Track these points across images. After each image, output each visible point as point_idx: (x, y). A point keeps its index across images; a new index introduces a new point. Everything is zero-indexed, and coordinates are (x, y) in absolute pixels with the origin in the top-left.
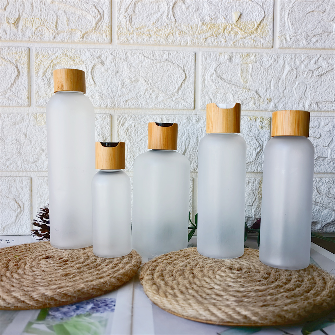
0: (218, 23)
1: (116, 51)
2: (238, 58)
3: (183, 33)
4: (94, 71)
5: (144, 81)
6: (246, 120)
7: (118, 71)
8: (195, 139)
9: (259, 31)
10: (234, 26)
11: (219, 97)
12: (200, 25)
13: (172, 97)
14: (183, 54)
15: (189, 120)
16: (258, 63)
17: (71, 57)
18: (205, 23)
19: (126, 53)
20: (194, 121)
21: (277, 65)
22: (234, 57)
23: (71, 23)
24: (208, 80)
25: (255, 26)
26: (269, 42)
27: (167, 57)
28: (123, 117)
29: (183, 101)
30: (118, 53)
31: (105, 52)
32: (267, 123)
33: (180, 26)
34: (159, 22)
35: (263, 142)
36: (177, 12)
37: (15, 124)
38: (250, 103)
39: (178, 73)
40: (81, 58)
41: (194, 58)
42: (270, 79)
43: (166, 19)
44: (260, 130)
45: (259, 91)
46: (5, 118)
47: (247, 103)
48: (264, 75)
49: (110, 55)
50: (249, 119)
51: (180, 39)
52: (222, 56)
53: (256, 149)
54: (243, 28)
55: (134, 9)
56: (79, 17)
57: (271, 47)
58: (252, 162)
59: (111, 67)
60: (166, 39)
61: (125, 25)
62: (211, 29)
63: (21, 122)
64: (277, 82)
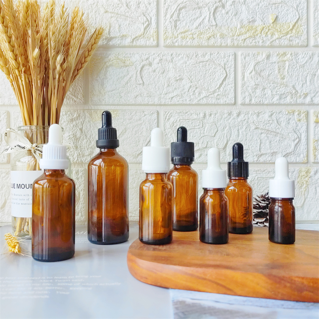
0: (255, 25)
1: (163, 53)
2: (275, 57)
3: (223, 35)
4: (143, 72)
5: (188, 79)
6: (284, 113)
7: (164, 71)
8: (236, 132)
9: (294, 31)
10: (270, 28)
11: (258, 92)
12: (239, 28)
13: (214, 94)
14: (224, 54)
15: (230, 114)
16: (294, 60)
17: (122, 59)
18: (244, 26)
19: (172, 55)
20: (235, 115)
21: (312, 62)
22: (272, 55)
23: (122, 29)
24: (247, 77)
25: (290, 27)
26: (304, 41)
27: (209, 57)
28: (169, 112)
29: (224, 97)
30: (164, 55)
31: (152, 54)
32: (304, 116)
33: (221, 29)
34: (202, 26)
35: (301, 134)
36: (218, 16)
37: (72, 120)
38: (287, 97)
39: (219, 72)
40: (131, 60)
41: (234, 58)
42: (306, 75)
43: (208, 23)
44: (298, 122)
45: (296, 86)
46: (63, 115)
47: (285, 98)
48: (300, 71)
49: (157, 57)
50: (287, 113)
51: (221, 40)
52: (260, 55)
53: (294, 141)
54: (279, 28)
55: (178, 15)
56: (129, 24)
57: (305, 45)
58: (291, 152)
59: (158, 67)
60: (207, 41)
61: (171, 29)
62: (249, 31)
63: (78, 118)
64: (313, 77)
